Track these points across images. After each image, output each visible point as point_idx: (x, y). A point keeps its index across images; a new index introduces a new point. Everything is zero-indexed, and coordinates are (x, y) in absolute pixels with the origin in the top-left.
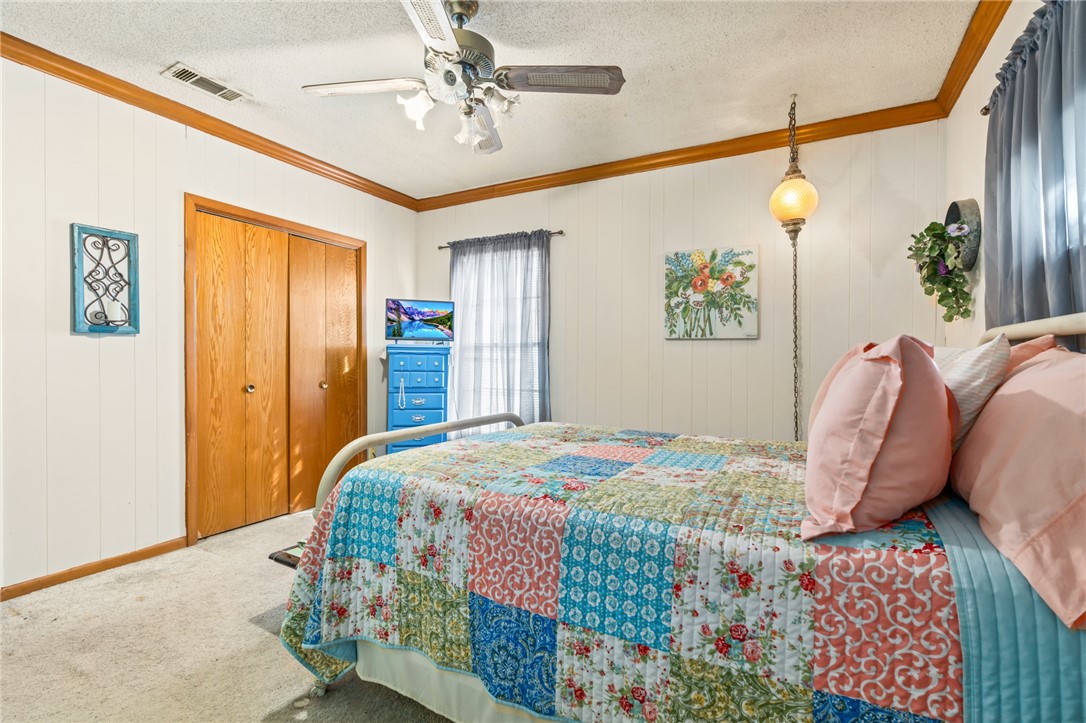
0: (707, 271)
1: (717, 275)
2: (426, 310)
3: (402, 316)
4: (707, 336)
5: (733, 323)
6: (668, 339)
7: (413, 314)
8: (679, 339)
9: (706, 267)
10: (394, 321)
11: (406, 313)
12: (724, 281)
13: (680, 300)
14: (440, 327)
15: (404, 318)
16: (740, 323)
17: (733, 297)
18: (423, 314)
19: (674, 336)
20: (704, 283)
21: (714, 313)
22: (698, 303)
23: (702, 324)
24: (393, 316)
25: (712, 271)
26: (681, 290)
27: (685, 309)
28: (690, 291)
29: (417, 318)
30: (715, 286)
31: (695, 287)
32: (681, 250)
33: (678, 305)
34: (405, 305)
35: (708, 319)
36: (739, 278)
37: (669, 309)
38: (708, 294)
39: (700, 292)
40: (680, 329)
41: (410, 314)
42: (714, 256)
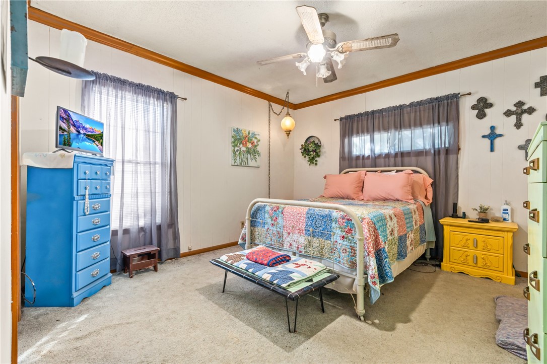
0: (247, 138)
1: (250, 141)
2: (87, 126)
3: (71, 126)
4: (246, 165)
5: (254, 160)
6: (232, 165)
7: (79, 127)
8: (237, 165)
9: (247, 137)
10: (65, 131)
11: (74, 126)
12: (252, 144)
13: (238, 149)
14: (96, 142)
15: (73, 129)
16: (256, 161)
17: (254, 150)
18: (86, 129)
19: (236, 164)
20: (246, 143)
21: (249, 156)
22: (244, 151)
23: (245, 160)
24: (64, 126)
25: (248, 139)
26: (238, 145)
27: (240, 153)
28: (241, 146)
29: (82, 132)
30: (249, 145)
31: (243, 144)
32: (239, 128)
33: (237, 151)
34: (74, 118)
35: (247, 158)
36: (256, 144)
37: (234, 152)
38: (247, 148)
39: (245, 147)
40: (238, 161)
41: (77, 126)
42: (249, 133)
